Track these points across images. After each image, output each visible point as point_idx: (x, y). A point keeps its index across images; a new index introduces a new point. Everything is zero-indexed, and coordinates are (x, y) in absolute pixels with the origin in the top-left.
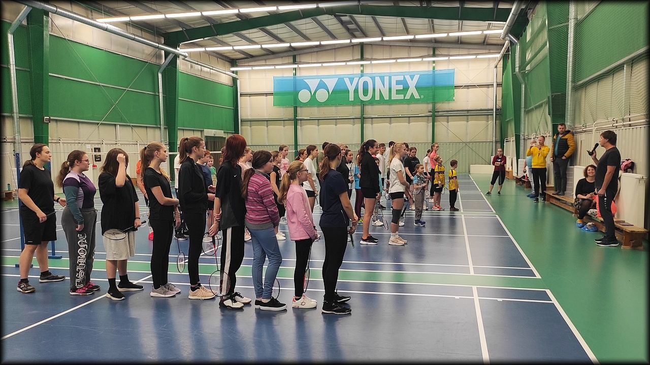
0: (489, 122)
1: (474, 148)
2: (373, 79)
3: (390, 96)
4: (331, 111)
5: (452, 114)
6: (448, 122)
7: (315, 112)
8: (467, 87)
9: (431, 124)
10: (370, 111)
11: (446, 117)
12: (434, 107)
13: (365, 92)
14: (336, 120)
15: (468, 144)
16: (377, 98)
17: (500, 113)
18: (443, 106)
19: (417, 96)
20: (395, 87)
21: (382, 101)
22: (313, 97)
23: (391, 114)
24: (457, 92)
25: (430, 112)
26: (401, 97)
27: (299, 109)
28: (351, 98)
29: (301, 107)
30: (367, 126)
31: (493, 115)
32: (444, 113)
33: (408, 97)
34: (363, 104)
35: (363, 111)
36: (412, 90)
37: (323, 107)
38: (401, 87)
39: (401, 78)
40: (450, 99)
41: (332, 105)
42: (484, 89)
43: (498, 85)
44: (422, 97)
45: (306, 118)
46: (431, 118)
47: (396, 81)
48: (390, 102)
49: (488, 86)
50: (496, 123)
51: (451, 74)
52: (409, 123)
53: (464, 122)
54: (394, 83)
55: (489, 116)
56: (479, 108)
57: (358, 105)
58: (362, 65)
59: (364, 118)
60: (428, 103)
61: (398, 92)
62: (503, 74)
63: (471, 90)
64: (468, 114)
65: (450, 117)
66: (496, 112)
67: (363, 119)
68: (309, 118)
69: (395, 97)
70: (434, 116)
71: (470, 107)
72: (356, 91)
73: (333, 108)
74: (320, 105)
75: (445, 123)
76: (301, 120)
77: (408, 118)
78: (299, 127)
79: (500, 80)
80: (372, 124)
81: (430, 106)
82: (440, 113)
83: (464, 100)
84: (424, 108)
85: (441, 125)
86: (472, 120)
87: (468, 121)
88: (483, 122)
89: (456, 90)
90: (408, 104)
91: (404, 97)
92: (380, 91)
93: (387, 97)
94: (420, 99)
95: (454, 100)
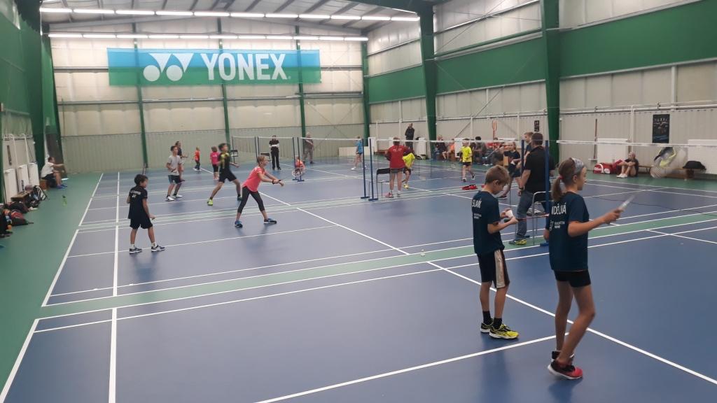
0: (353, 106)
2: (235, 56)
3: (255, 76)
5: (318, 97)
6: (315, 105)
9: (298, 107)
10: (232, 92)
11: (313, 100)
12: (301, 89)
13: (227, 70)
14: (192, 102)
16: (241, 77)
17: (362, 97)
18: (309, 88)
19: (284, 76)
20: (260, 67)
22: (163, 74)
23: (256, 95)
24: (324, 74)
25: (296, 94)
26: (267, 77)
27: (143, 89)
28: (211, 76)
29: (147, 87)
30: (231, 109)
32: (312, 96)
33: (275, 77)
35: (224, 92)
36: (279, 71)
37: (176, 86)
38: (266, 66)
39: (266, 57)
40: (317, 80)
42: (346, 72)
44: (290, 78)
45: (154, 100)
46: (298, 101)
47: (262, 60)
48: (256, 82)
51: (315, 55)
52: (275, 106)
53: (330, 105)
54: (258, 62)
55: (352, 99)
58: (220, 40)
59: (227, 100)
60: (294, 85)
61: (264, 71)
63: (335, 72)
64: (333, 96)
65: (317, 100)
67: (225, 102)
68: (157, 100)
69: (260, 77)
70: (302, 98)
72: (216, 69)
73: (188, 88)
75: (313, 106)
76: (148, 102)
77: (273, 101)
78: (144, 112)
80: (236, 107)
81: (296, 88)
82: (307, 96)
83: (331, 81)
84: (291, 90)
85: (310, 108)
86: (337, 103)
87: (333, 104)
88: (348, 105)
89: (322, 72)
90: (273, 85)
91: (271, 77)
92: (244, 70)
93: (251, 77)
94: (288, 80)
95: (321, 82)
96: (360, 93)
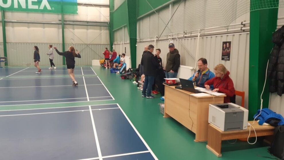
0: (102, 31)
1: (93, 49)
3: (27, 6)
5: (76, 24)
6: (74, 29)
8: (87, 5)
9: (61, 30)
10: (10, 16)
11: (72, 26)
12: (63, 17)
15: (89, 46)
16: (16, 6)
18: (69, 17)
19: (49, 7)
23: (29, 20)
24: (80, 8)
25: (60, 21)
26: (36, 7)
30: (9, 28)
32: (71, 23)
33: (42, 7)
34: (3, 11)
35: (4, 16)
36: (45, 3)
40: (75, 12)
42: (98, 8)
44: (53, 8)
46: (61, 26)
48: (27, 10)
49: (100, 6)
52: (44, 28)
53: (85, 30)
55: (102, 27)
59: (5, 22)
60: (58, 14)
61: (34, 3)
63: (89, 7)
64: (88, 24)
65: (75, 26)
69: (31, 6)
70: (63, 24)
71: (89, 19)
75: (71, 30)
77: (42, 24)
79: (108, 3)
80: (13, 27)
81: (60, 17)
82: (68, 23)
83: (84, 14)
84: (55, 18)
85: (69, 31)
86: (90, 29)
87: (87, 29)
88: (98, 31)
89: (78, 7)
90: (43, 14)
91: (39, 7)
93: (24, 6)
94: (52, 10)
95: (77, 13)
96: (107, 23)
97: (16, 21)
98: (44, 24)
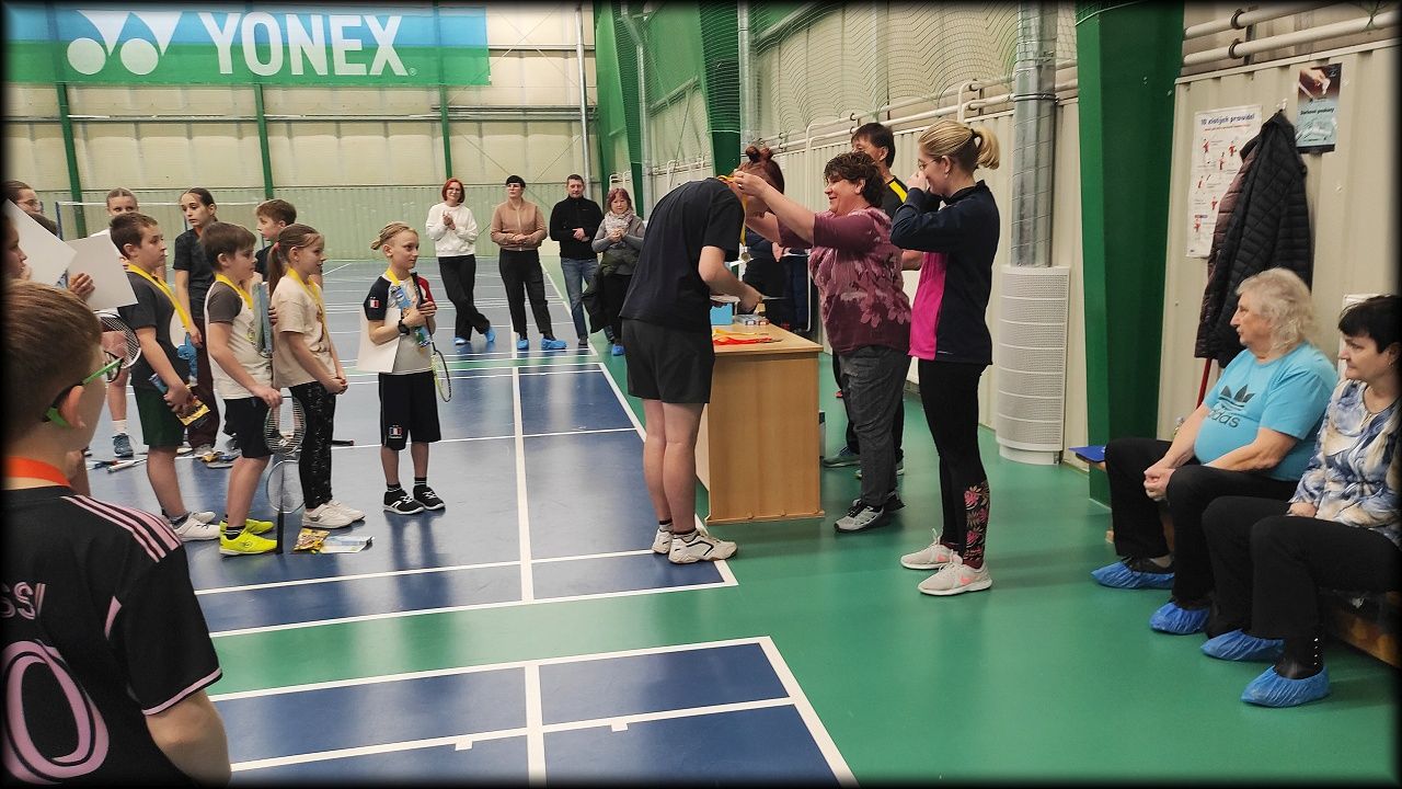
0: (575, 138)
2: (281, 20)
3: (331, 67)
4: (170, 100)
5: (489, 118)
6: (481, 136)
7: (122, 100)
8: (519, 52)
9: (441, 139)
10: (279, 101)
11: (475, 124)
12: (444, 99)
13: (263, 53)
14: (190, 124)
16: (297, 69)
17: (596, 118)
18: (464, 97)
19: (399, 69)
20: (341, 45)
21: (310, 79)
22: (113, 59)
23: (339, 112)
24: (497, 63)
25: (435, 109)
26: (359, 69)
27: (74, 93)
28: (226, 66)
29: (80, 87)
30: (278, 141)
31: (580, 121)
32: (470, 115)
33: (377, 68)
34: (261, 85)
35: (261, 103)
36: (386, 55)
37: (145, 87)
38: (356, 45)
39: (357, 21)
40: (481, 80)
41: (173, 84)
42: (558, 60)
43: (588, 52)
45: (98, 117)
46: (439, 126)
47: (345, 29)
48: (332, 82)
49: (566, 52)
50: (588, 139)
51: (478, 20)
52: (387, 136)
53: (518, 138)
54: (336, 34)
55: (573, 124)
56: (549, 105)
57: (248, 87)
59: (267, 121)
60: (429, 89)
61: (351, 56)
62: (595, 28)
63: (528, 61)
64: (525, 117)
65: (484, 124)
66: (586, 115)
67: (264, 124)
68: (107, 117)
69: (343, 68)
70: (447, 120)
71: (529, 100)
72: (236, 49)
73: (178, 93)
74: (135, 82)
75: (474, 138)
76: (84, 122)
77: (381, 124)
78: (79, 142)
79: (590, 42)
80: (290, 136)
81: (435, 96)
82: (460, 114)
83: (514, 82)
84: (420, 101)
85: (466, 143)
86: (536, 132)
87: (526, 134)
88: (563, 138)
89: (492, 60)
90: (381, 88)
91: (368, 70)
92: (304, 54)
93: (322, 70)
94: (409, 76)
95: (490, 83)
97: (299, 117)
98: (385, 123)
